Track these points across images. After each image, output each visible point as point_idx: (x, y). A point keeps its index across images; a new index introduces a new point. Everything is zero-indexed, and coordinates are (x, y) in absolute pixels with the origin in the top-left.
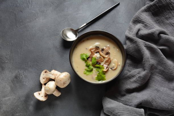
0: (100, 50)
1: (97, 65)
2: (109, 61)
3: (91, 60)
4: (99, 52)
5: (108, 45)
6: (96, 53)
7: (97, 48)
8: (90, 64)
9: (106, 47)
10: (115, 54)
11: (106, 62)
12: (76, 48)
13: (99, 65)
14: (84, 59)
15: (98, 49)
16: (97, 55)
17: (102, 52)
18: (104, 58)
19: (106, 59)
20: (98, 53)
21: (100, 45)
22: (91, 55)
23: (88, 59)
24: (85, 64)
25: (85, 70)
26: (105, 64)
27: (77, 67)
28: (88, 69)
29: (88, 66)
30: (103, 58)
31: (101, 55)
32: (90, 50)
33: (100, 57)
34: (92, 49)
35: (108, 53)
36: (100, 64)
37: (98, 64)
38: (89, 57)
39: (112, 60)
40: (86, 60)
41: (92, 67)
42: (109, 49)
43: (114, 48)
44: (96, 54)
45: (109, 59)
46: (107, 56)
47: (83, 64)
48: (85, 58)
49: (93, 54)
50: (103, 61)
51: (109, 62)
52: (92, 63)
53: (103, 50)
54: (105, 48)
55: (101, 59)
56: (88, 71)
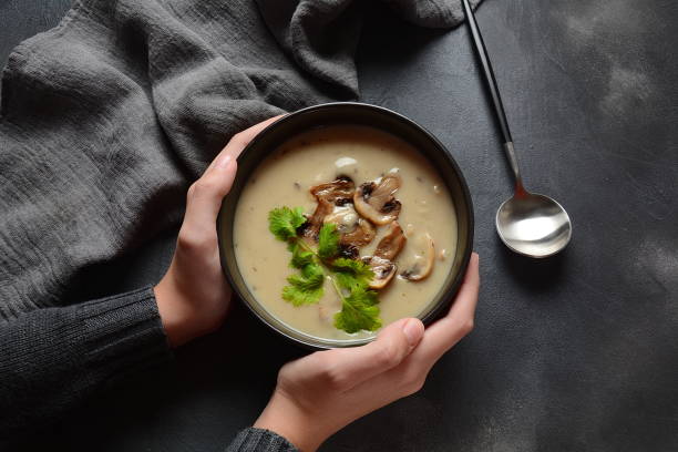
0: (358, 189)
1: (342, 262)
2: (397, 240)
3: (316, 239)
4: (351, 201)
5: (395, 170)
6: (341, 204)
7: (344, 181)
8: (310, 256)
9: (385, 177)
10: (422, 210)
11: (386, 244)
12: (254, 182)
13: (349, 260)
14: (283, 234)
15: (347, 189)
16: (343, 215)
17: (366, 201)
18: (374, 225)
19: (385, 233)
20: (348, 206)
21: (356, 171)
22: (316, 213)
23: (301, 231)
24: (289, 256)
25: (287, 284)
26: (377, 254)
27: (255, 270)
28: (302, 280)
29: (301, 264)
30: (367, 225)
31: (360, 215)
32: (313, 192)
33: (357, 225)
34: (323, 187)
35: (391, 206)
36: (355, 253)
37: (346, 257)
38: (307, 225)
39: (412, 235)
40: (293, 235)
41: (318, 269)
42: (398, 186)
43: (419, 179)
44: (337, 209)
45: (398, 230)
46: (386, 218)
47: (281, 254)
48: (289, 227)
49: (326, 207)
50: (368, 242)
51: (396, 245)
52: (320, 252)
53: (369, 190)
54: (377, 181)
55: (359, 230)
56: (300, 286)
